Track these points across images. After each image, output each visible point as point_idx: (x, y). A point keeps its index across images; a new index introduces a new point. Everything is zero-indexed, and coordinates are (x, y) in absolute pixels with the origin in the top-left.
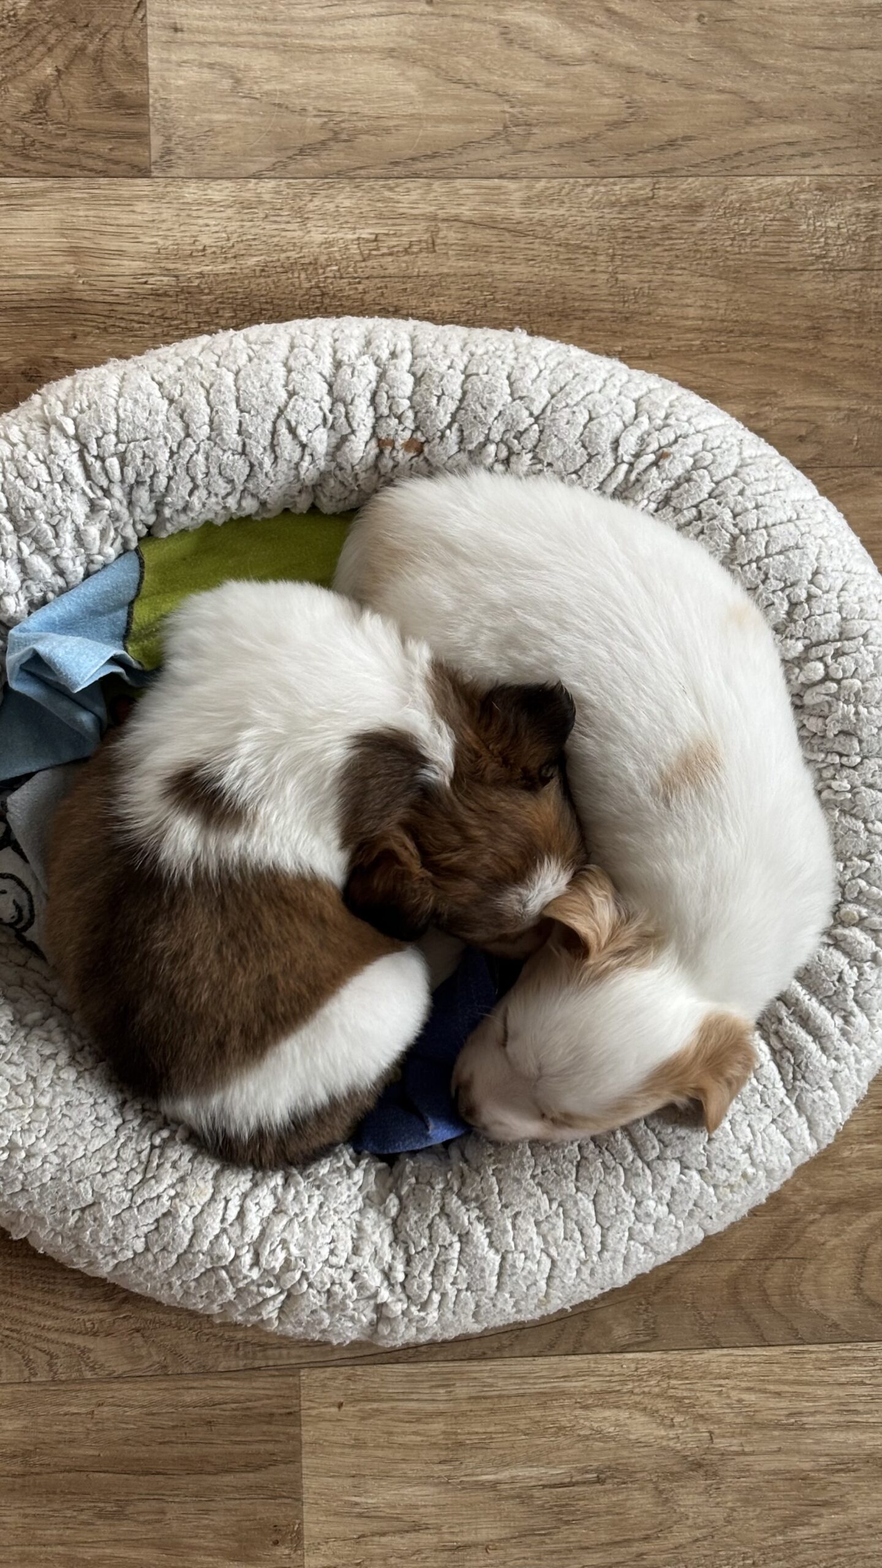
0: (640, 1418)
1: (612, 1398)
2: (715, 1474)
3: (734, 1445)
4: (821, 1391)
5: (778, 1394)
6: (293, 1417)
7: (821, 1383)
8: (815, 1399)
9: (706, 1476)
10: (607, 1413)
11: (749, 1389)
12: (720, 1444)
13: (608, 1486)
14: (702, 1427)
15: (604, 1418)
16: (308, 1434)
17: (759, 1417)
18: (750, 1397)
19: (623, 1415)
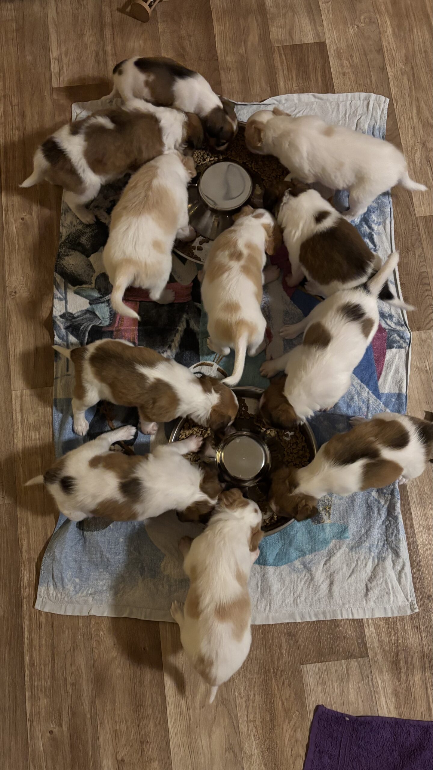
0: (416, 155)
1: (413, 161)
2: (425, 141)
3: (419, 138)
4: (406, 124)
5: (408, 131)
6: (425, 217)
7: (405, 123)
8: (408, 125)
9: (426, 143)
10: (416, 160)
11: (408, 136)
12: (419, 141)
13: (430, 160)
14: (416, 144)
15: (417, 161)
16: (428, 214)
17: (413, 134)
18: (409, 136)
19: (416, 158)
